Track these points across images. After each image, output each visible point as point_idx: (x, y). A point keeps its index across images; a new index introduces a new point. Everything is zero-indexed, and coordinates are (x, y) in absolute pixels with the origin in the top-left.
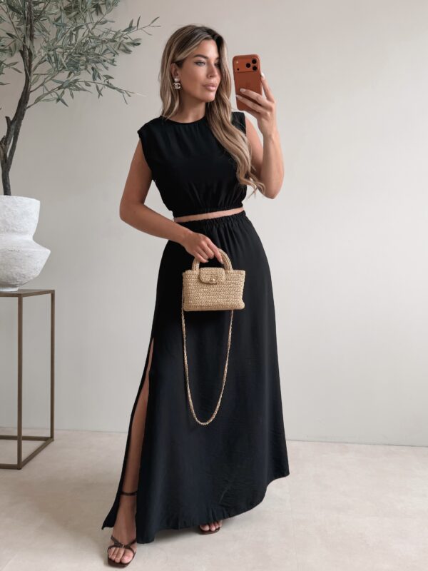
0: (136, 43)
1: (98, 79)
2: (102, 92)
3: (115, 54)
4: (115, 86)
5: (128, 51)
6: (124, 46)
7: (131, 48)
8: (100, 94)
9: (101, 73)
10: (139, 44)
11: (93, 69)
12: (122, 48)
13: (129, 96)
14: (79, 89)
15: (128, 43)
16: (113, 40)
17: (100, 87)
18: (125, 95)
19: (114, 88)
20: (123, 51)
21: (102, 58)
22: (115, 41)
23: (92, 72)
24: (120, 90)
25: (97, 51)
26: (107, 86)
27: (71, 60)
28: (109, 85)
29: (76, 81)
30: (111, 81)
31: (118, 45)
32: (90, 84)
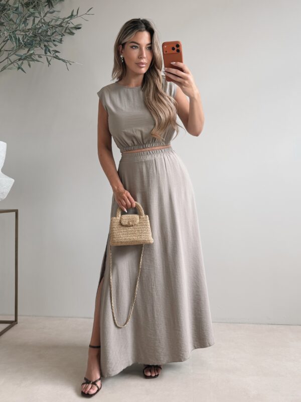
0: (78, 28)
1: (48, 53)
2: (51, 63)
3: (63, 35)
4: (61, 57)
5: (72, 34)
6: (69, 30)
7: (74, 31)
8: (49, 64)
9: (51, 49)
10: (80, 28)
11: (45, 46)
12: (68, 31)
13: (70, 64)
14: (33, 60)
15: (72, 28)
16: (60, 26)
17: (49, 58)
18: (68, 64)
19: (60, 59)
20: (68, 33)
21: (52, 39)
22: (62, 26)
23: (44, 48)
24: (64, 61)
25: (49, 33)
26: (55, 57)
27: (28, 40)
28: (57, 57)
29: (31, 54)
30: (57, 54)
31: (65, 29)
32: (42, 56)
